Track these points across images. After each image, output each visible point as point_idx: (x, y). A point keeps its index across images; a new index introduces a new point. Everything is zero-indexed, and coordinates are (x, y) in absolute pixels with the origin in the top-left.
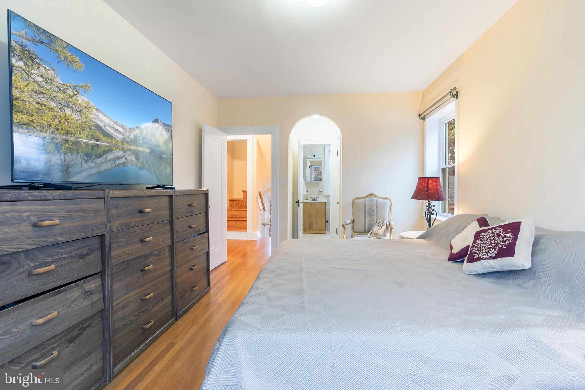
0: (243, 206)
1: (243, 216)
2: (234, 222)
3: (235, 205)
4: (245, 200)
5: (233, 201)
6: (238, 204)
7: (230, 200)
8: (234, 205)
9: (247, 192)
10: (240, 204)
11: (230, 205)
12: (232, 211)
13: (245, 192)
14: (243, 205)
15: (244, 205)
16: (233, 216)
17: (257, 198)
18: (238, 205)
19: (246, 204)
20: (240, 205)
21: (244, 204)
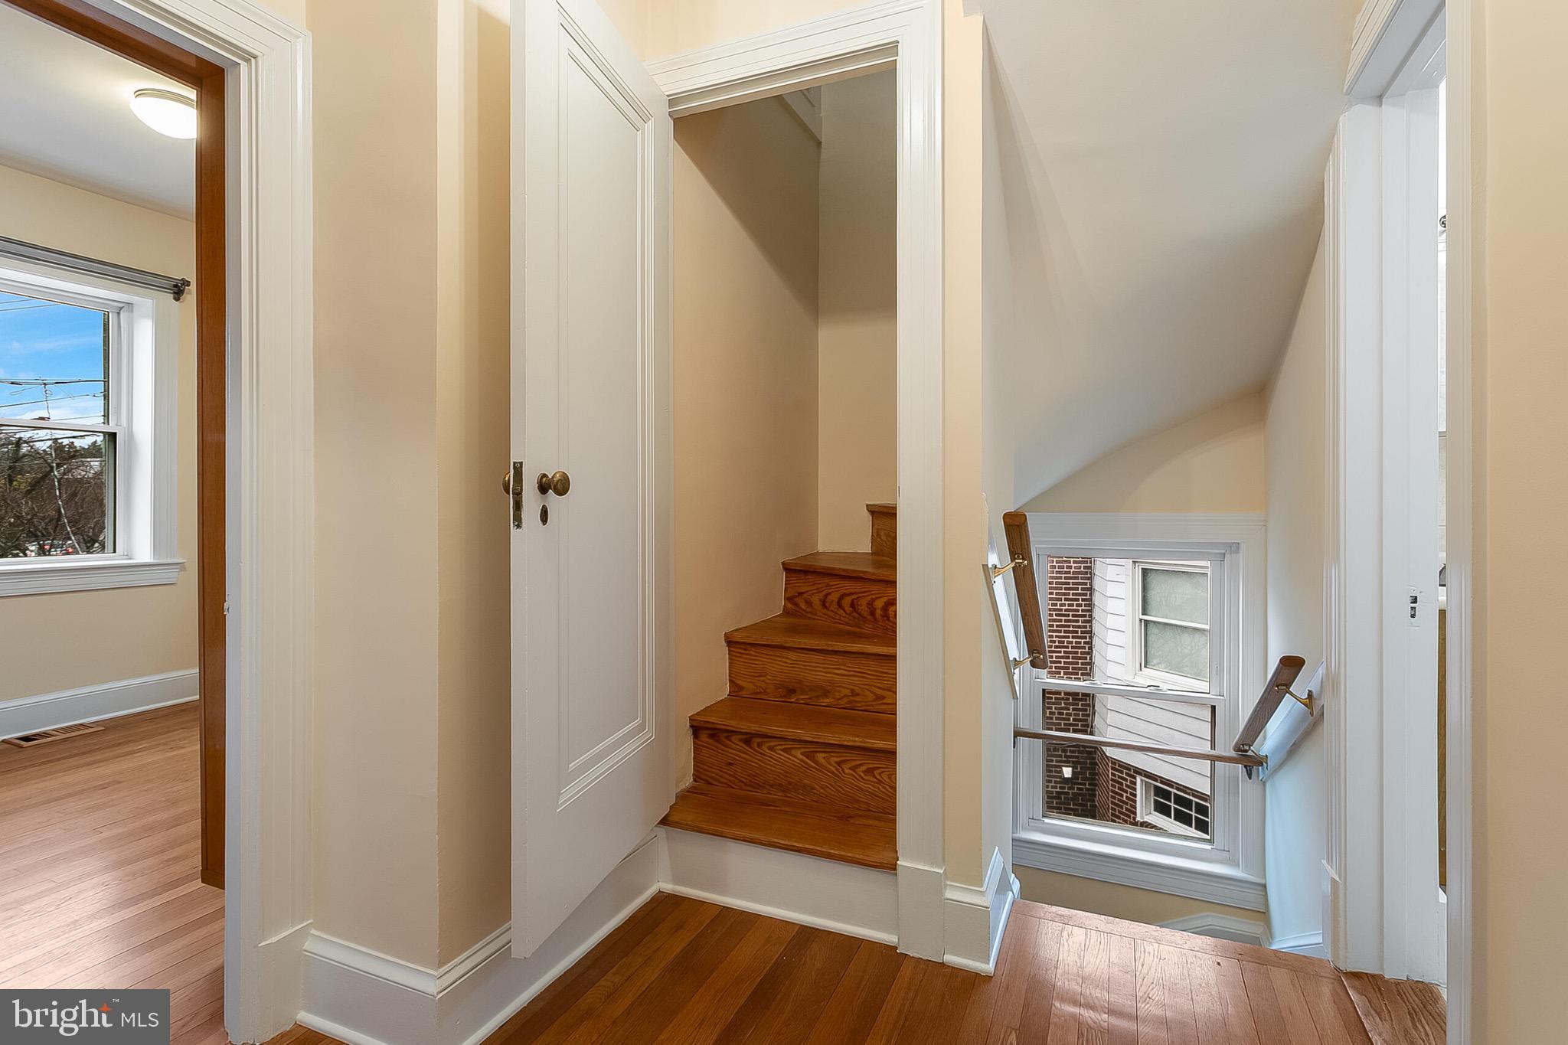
0: (873, 613)
1: (871, 697)
2: (798, 753)
3: (816, 600)
4: (883, 573)
5: (806, 572)
6: (834, 597)
7: (788, 568)
8: (809, 603)
9: (895, 515)
10: (847, 601)
11: (788, 599)
12: (791, 655)
13: (884, 516)
14: (870, 604)
15: (879, 612)
16: (793, 691)
17: (988, 572)
18: (834, 606)
19: (893, 602)
20: (852, 605)
21: (879, 604)
